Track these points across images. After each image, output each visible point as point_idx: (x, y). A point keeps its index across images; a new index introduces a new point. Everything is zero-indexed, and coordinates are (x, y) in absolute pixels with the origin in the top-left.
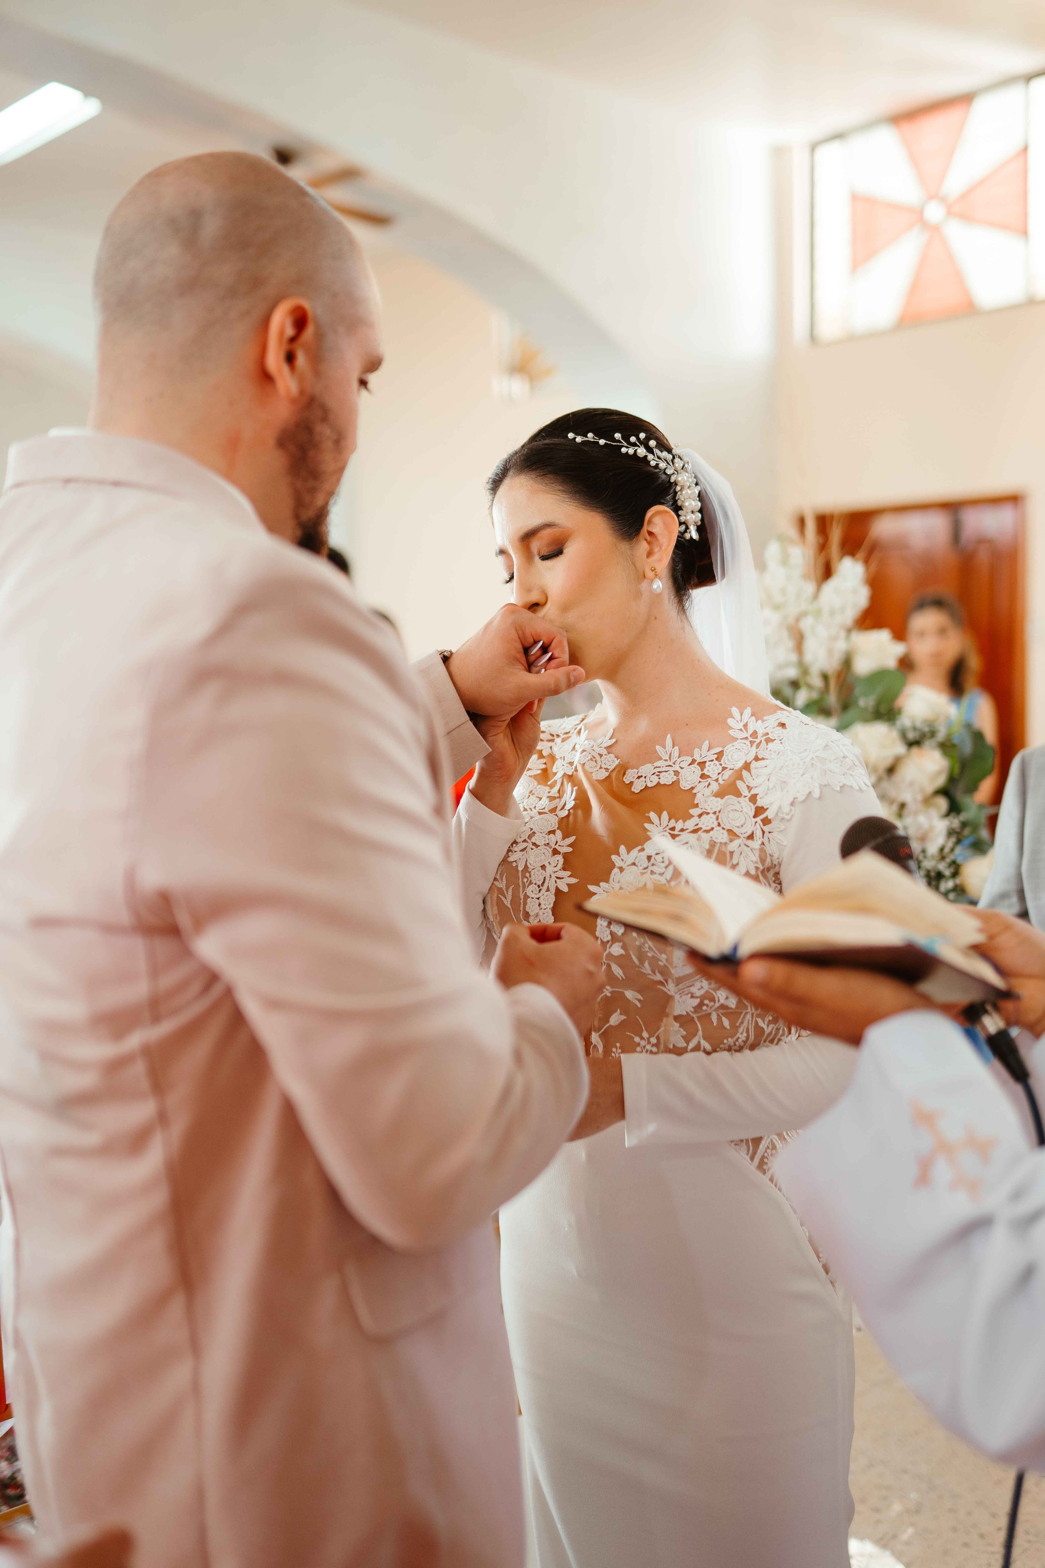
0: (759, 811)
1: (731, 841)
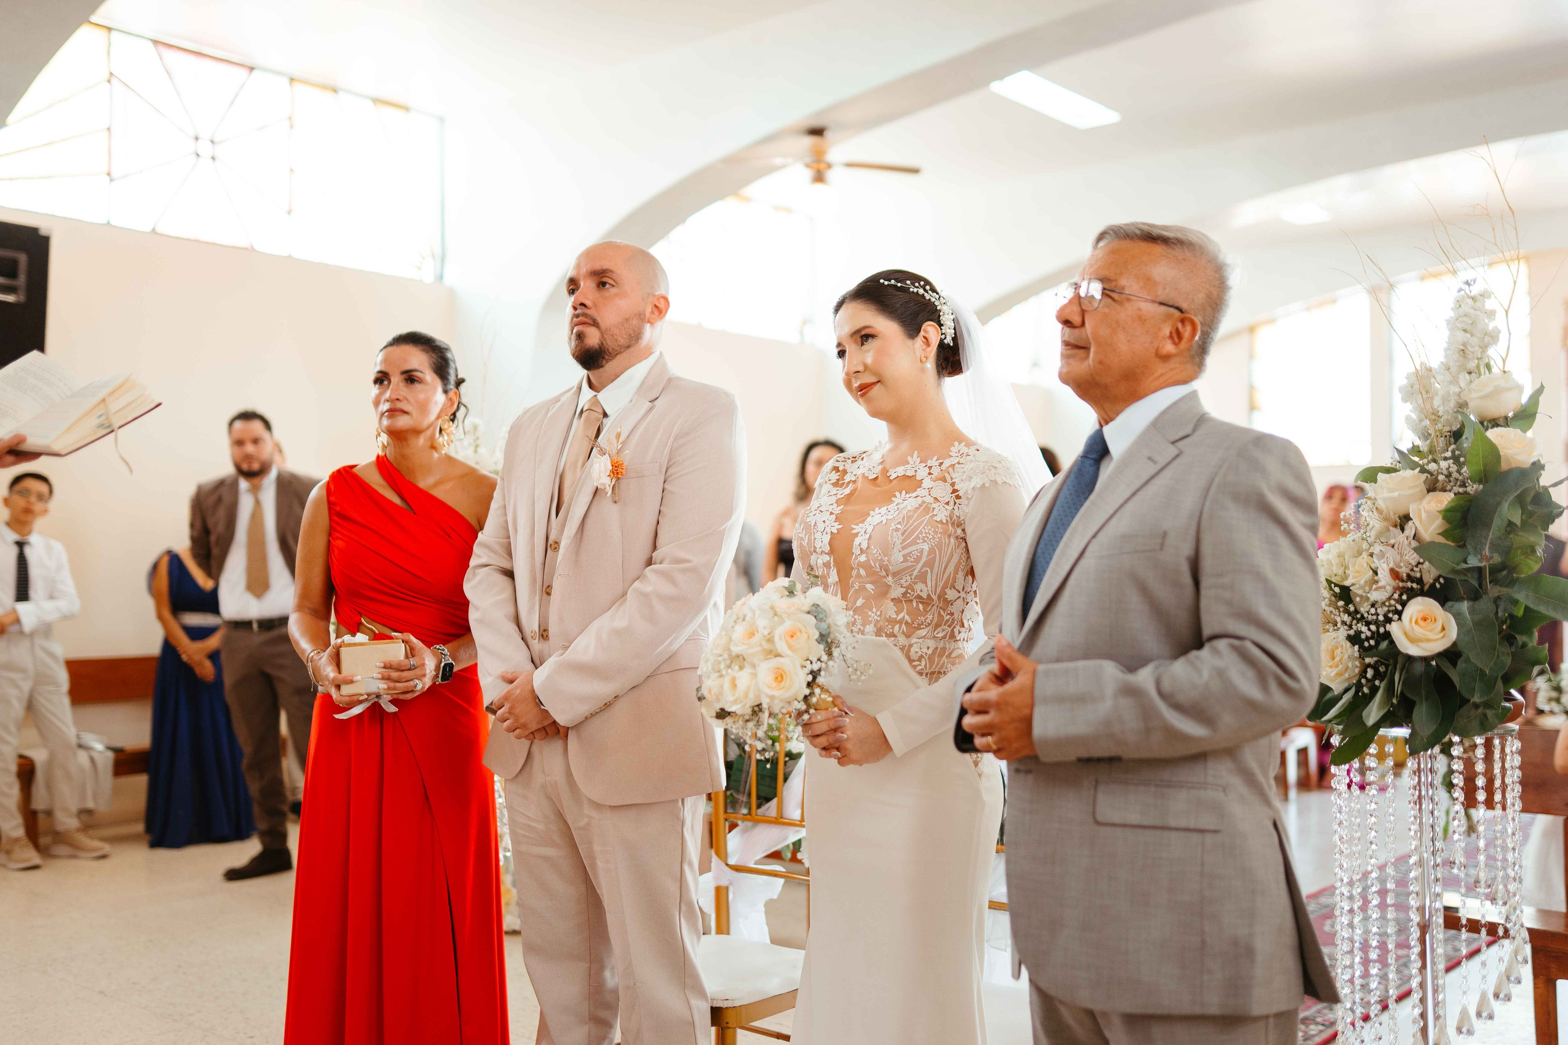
0: (954, 491)
1: (934, 503)
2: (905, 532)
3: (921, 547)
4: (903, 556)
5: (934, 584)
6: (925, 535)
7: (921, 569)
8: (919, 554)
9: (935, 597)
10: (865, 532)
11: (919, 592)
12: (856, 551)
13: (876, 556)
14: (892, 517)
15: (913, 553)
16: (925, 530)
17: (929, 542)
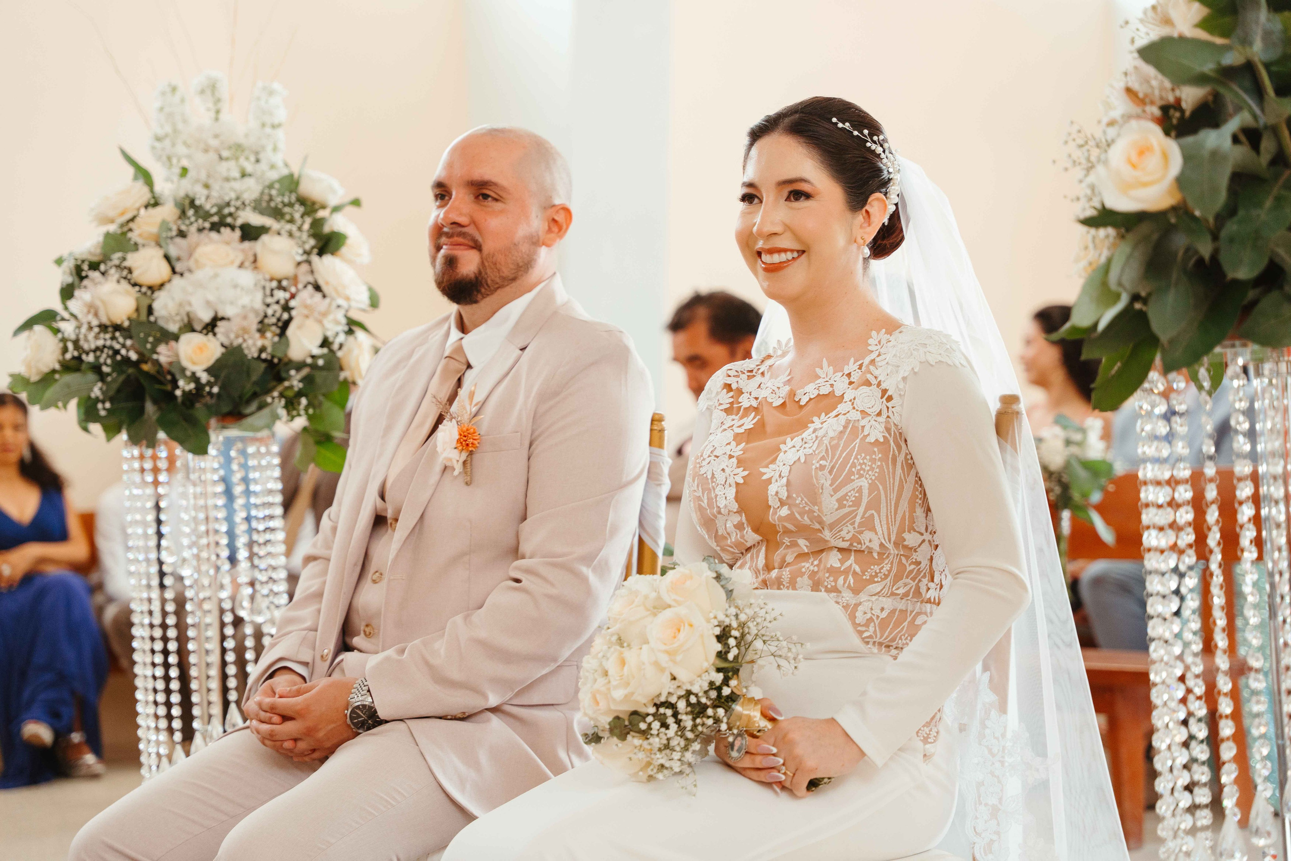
0: (884, 393)
1: (863, 418)
2: (833, 468)
3: (859, 484)
4: (838, 500)
5: (885, 527)
6: (859, 467)
7: (865, 513)
8: (857, 495)
9: (890, 546)
10: (780, 476)
11: (867, 544)
12: (773, 502)
13: (801, 506)
14: (811, 451)
15: (849, 494)
16: (858, 460)
17: (867, 476)
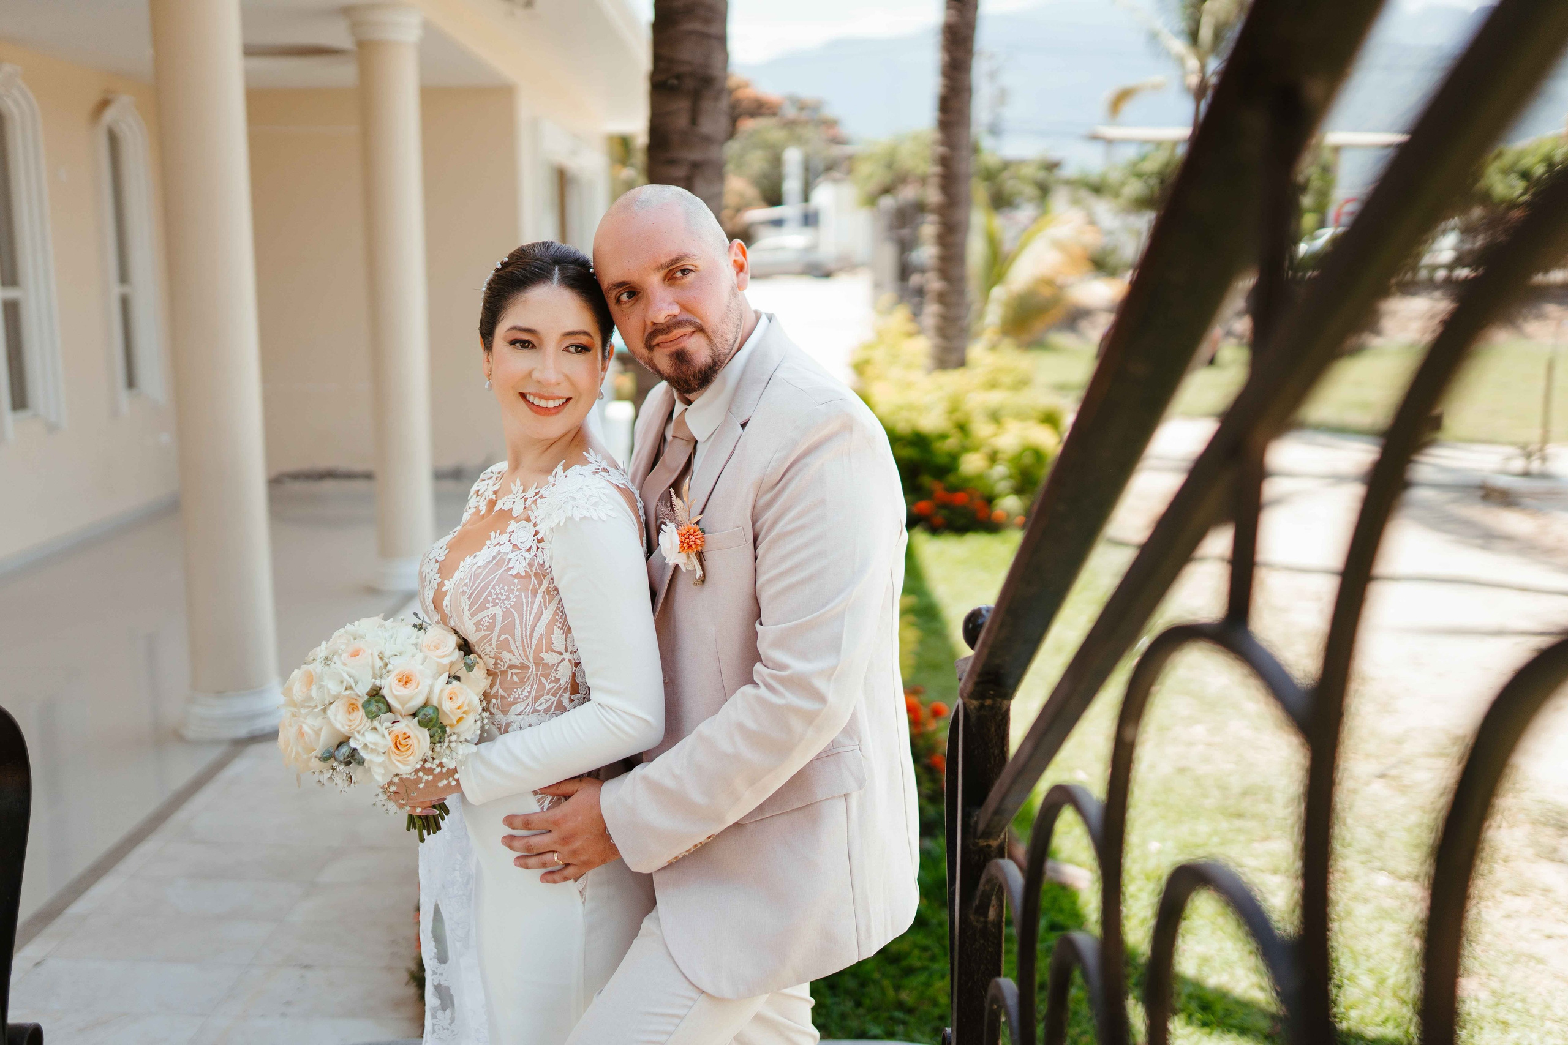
0: (536, 533)
1: (512, 551)
3: (493, 612)
4: (475, 624)
5: (521, 649)
6: (495, 596)
8: (491, 621)
11: (509, 662)
12: (447, 612)
16: (495, 589)
17: (502, 605)
